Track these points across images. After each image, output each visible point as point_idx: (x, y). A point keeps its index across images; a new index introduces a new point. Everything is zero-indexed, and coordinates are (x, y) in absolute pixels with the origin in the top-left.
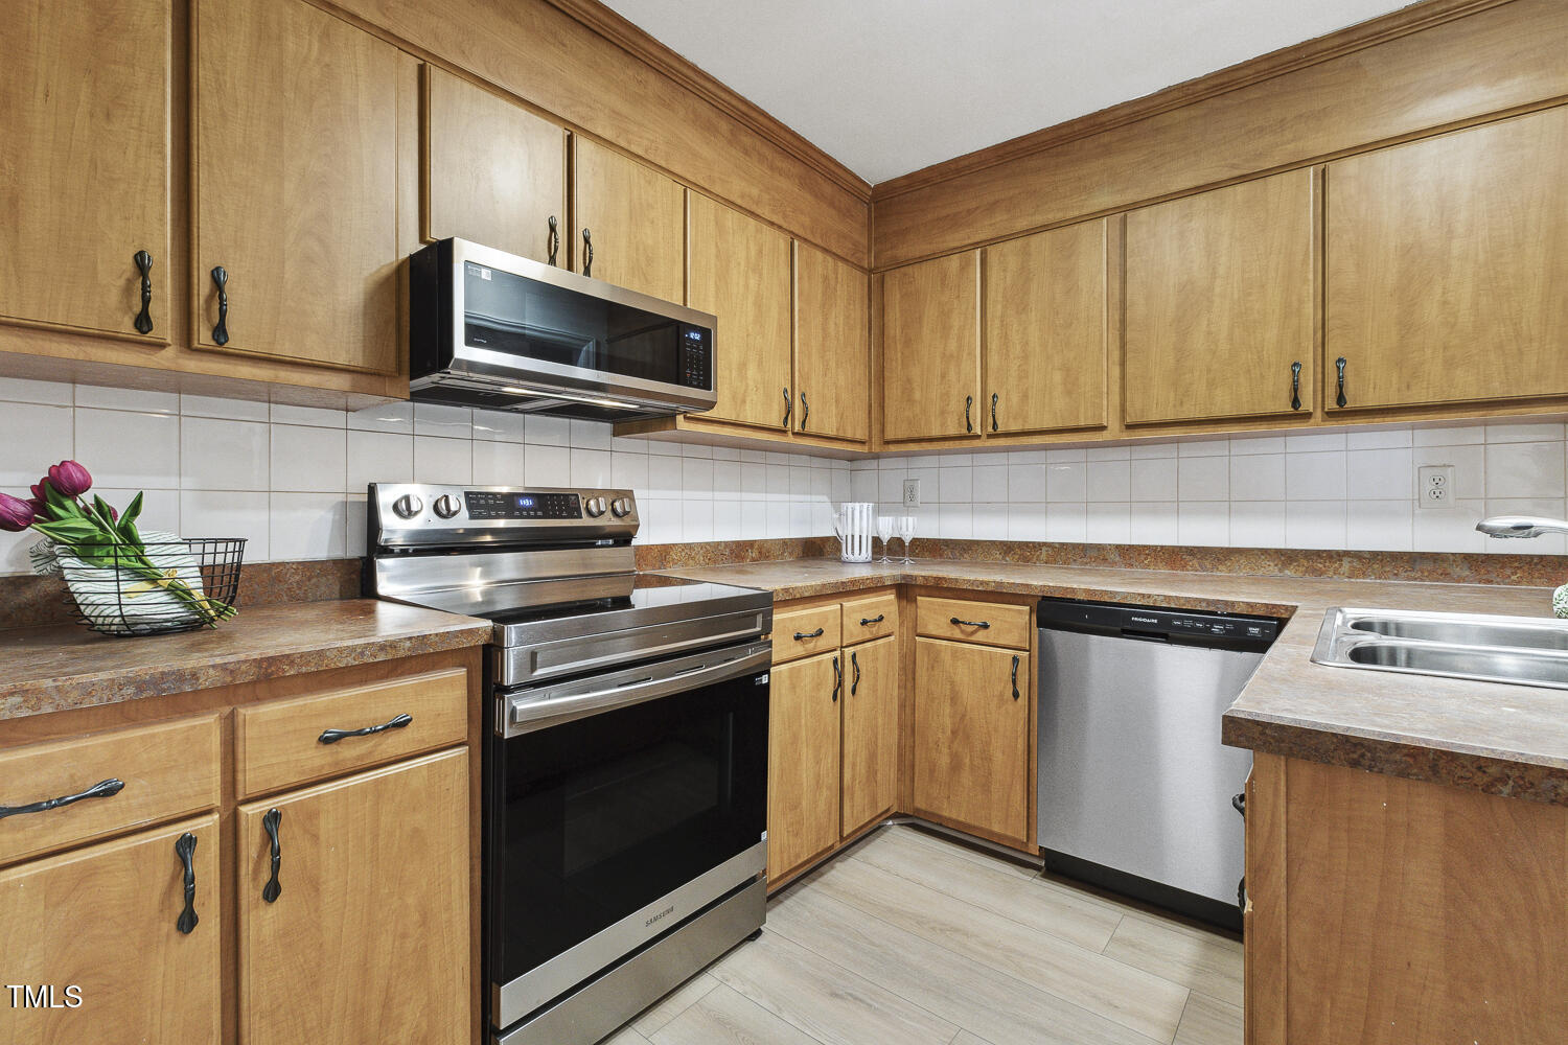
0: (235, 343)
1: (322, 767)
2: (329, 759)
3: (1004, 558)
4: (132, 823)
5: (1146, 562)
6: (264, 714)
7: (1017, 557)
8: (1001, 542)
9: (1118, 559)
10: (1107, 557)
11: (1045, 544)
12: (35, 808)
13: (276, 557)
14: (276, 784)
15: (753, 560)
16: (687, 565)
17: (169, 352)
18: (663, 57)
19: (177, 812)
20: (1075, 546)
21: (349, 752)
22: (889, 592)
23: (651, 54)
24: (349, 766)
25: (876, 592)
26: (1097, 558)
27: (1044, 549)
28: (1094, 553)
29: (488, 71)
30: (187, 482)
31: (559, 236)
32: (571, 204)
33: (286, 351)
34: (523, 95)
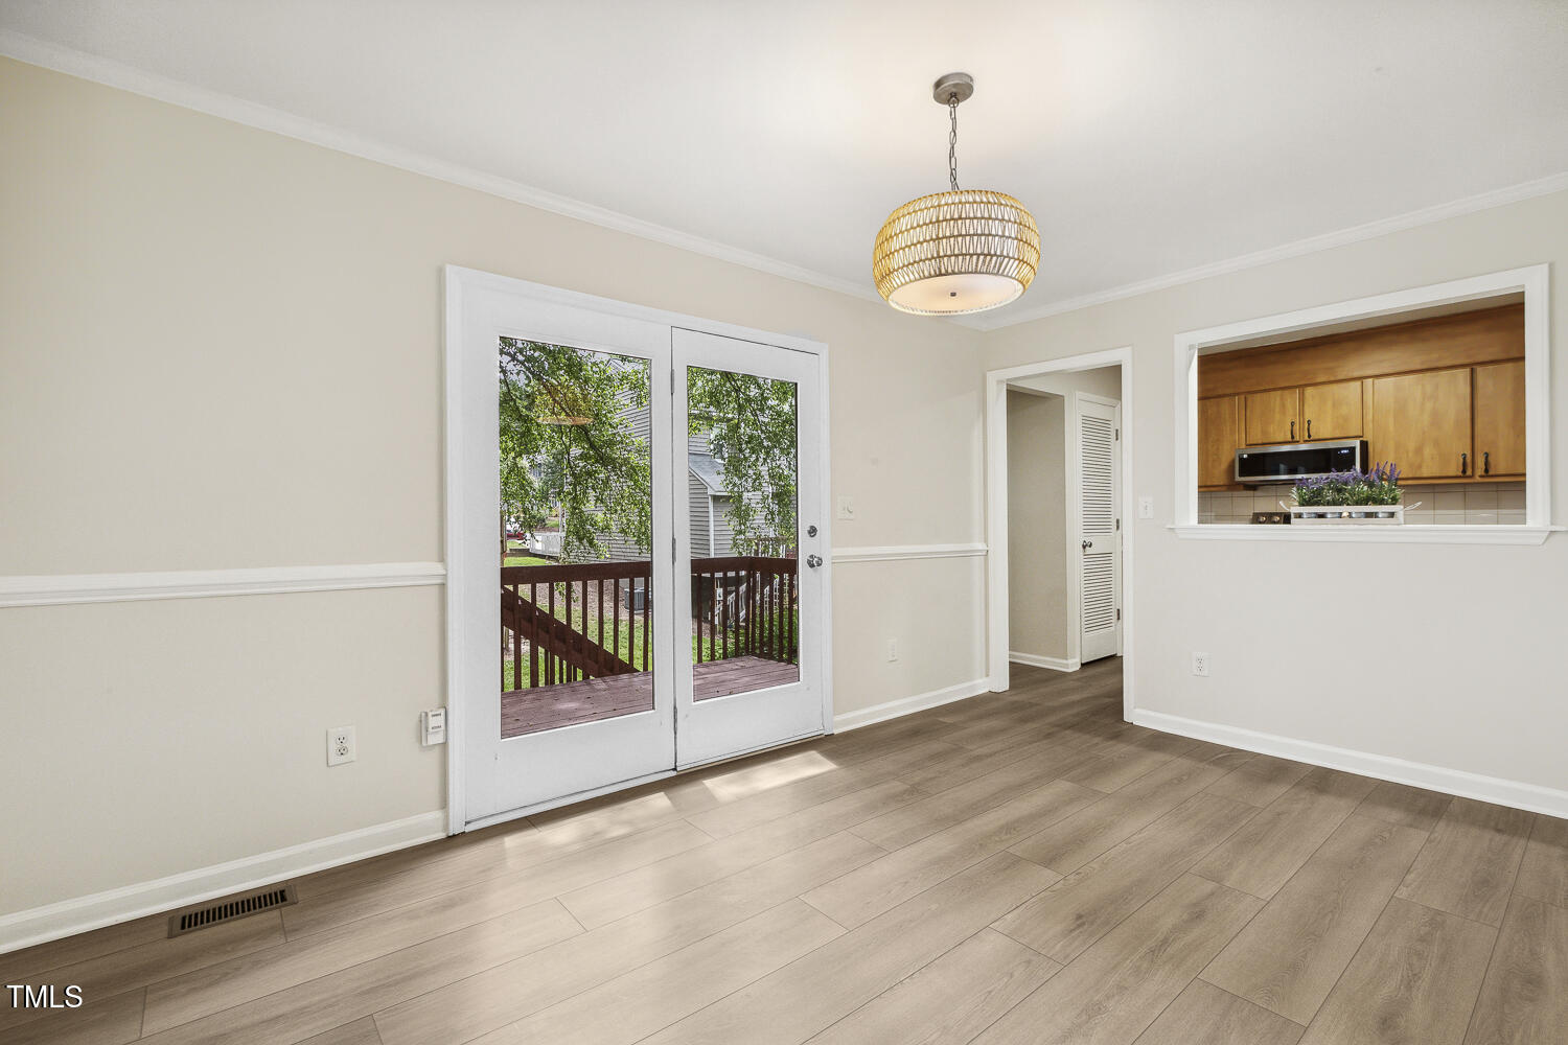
31: (1297, 427)
32: (1302, 412)
33: (1209, 484)
34: (1283, 386)
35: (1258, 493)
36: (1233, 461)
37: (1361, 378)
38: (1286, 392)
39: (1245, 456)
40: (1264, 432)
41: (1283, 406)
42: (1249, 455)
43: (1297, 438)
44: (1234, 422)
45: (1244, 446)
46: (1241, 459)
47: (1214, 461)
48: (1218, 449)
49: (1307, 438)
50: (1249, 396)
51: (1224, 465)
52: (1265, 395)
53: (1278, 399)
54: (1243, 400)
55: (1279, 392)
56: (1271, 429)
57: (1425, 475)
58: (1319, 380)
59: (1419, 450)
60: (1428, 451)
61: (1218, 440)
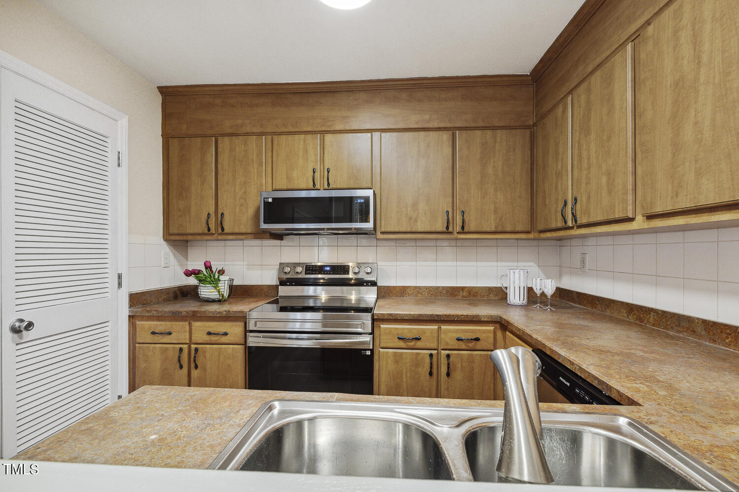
0: (226, 231)
1: (207, 340)
2: (209, 339)
3: (628, 317)
4: (174, 342)
5: (727, 341)
6: (197, 325)
7: (635, 317)
8: (627, 304)
9: (703, 333)
10: (695, 329)
11: (652, 310)
12: (161, 333)
13: (263, 284)
14: (198, 342)
15: (464, 297)
16: (417, 296)
17: (216, 235)
18: (364, 84)
19: (180, 342)
20: (674, 315)
21: (214, 339)
22: (491, 325)
23: (358, 86)
24: (213, 342)
25: (478, 323)
26: (688, 329)
27: (652, 314)
28: (685, 324)
29: (293, 127)
30: (245, 263)
31: (317, 175)
32: (323, 160)
33: (237, 231)
34: (306, 129)
35: (283, 242)
36: (259, 208)
37: (370, 131)
38: (309, 137)
39: (270, 200)
40: (289, 178)
41: (306, 151)
42: (273, 199)
43: (318, 186)
44: (260, 164)
45: (270, 189)
46: (266, 204)
47: (241, 205)
48: (245, 192)
49: (326, 186)
50: (275, 137)
51: (251, 211)
52: (290, 137)
53: (302, 142)
54: (269, 141)
55: (303, 136)
56: (295, 174)
57: (420, 230)
58: (337, 128)
59: (415, 205)
60: (422, 206)
61: (245, 183)
